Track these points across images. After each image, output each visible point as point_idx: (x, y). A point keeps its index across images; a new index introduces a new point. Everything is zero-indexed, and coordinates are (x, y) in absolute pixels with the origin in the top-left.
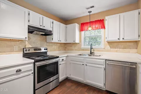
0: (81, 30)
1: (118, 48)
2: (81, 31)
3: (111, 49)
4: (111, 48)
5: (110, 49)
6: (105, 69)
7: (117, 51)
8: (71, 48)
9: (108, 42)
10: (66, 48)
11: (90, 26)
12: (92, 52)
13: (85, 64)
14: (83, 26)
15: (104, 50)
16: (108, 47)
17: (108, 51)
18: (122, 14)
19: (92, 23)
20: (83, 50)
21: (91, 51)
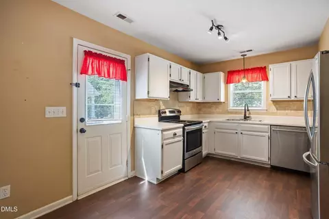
0: (228, 81)
1: (288, 110)
2: (227, 83)
3: (279, 111)
4: (277, 109)
5: (276, 111)
6: (270, 138)
7: (287, 114)
8: (209, 110)
9: (273, 101)
10: (200, 110)
11: (244, 77)
12: (247, 115)
13: (239, 132)
14: (231, 76)
15: (267, 112)
16: (273, 108)
17: (273, 114)
18: (293, 63)
19: (246, 71)
20: (231, 113)
21: (245, 115)
